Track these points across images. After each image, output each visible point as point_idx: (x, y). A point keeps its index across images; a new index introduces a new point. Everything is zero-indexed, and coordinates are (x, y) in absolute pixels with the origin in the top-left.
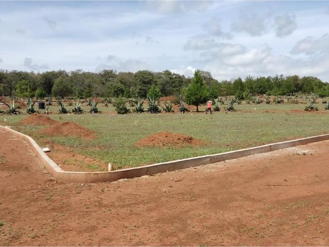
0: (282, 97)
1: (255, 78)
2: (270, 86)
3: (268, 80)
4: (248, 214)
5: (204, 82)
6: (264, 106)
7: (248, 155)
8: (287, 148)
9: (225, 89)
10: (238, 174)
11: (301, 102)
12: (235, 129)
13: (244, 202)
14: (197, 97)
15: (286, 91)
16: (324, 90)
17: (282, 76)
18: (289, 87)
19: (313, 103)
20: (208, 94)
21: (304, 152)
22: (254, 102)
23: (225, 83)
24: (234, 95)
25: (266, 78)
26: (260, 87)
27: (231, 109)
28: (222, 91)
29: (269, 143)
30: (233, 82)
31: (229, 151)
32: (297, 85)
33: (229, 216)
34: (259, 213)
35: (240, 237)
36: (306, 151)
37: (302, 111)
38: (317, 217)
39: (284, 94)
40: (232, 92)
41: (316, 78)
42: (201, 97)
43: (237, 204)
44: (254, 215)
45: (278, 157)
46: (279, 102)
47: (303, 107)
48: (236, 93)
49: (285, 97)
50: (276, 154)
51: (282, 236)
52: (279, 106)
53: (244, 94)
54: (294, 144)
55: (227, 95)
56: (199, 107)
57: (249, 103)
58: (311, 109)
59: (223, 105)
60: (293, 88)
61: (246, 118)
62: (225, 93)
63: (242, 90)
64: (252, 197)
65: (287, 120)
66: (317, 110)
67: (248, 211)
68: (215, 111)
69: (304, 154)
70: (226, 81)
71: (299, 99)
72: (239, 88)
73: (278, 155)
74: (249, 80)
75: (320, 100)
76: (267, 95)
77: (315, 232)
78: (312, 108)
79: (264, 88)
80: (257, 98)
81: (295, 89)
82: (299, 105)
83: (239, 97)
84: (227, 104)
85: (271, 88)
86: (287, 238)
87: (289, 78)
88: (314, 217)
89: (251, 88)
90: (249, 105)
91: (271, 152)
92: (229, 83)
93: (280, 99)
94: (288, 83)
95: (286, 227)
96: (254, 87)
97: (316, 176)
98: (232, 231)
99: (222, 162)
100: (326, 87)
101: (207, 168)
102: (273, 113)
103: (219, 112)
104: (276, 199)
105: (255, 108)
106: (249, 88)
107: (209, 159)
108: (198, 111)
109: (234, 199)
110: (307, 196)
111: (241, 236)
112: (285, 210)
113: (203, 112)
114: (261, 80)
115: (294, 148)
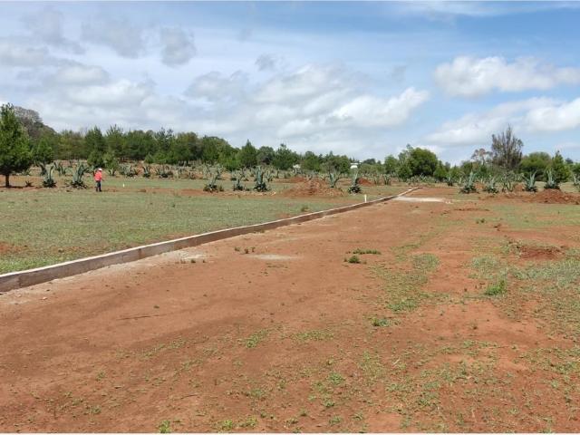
0: (170, 166)
1: (125, 132)
2: (152, 146)
3: (148, 136)
4: (78, 375)
5: (23, 129)
6: (139, 181)
7: (99, 268)
8: (167, 253)
9: (68, 147)
10: (73, 304)
11: (200, 176)
12: (82, 221)
13: (74, 354)
14: (7, 157)
15: (177, 158)
16: (234, 159)
17: (170, 131)
18: (182, 151)
19: (217, 178)
20: (30, 154)
21: (192, 257)
22: (122, 173)
23: (68, 135)
24: (86, 159)
25: (145, 131)
26: (135, 147)
27: (78, 184)
28: (62, 150)
29: (141, 244)
30: (84, 134)
31: (64, 261)
32: (194, 149)
33: (40, 385)
34: (100, 369)
35: (54, 421)
36: (196, 257)
37: (199, 191)
38: (195, 362)
39: (173, 163)
40: (83, 152)
41: (222, 140)
42: (15, 158)
43: (60, 359)
44: (89, 376)
45: (151, 268)
46: (165, 176)
47: (203, 184)
48: (91, 156)
49: (175, 167)
50: (148, 262)
51: (132, 404)
52: (166, 183)
53: (106, 158)
54: (178, 246)
55: (73, 157)
56: (11, 178)
57: (113, 175)
58: (212, 188)
59: (63, 177)
60: (188, 153)
61: (104, 201)
62: (69, 153)
63: (102, 150)
64: (92, 343)
65: (174, 206)
66: (222, 190)
67: (79, 370)
68: (45, 186)
69: (193, 262)
70: (71, 132)
71: (197, 173)
72: (96, 146)
73: (150, 265)
74: (115, 135)
75: (227, 175)
76: (146, 162)
77: (189, 387)
78: (215, 187)
79: (141, 149)
80: (129, 166)
81: (192, 155)
82: (197, 181)
83: (95, 162)
84: (72, 173)
85: (152, 150)
86: (140, 405)
87: (181, 136)
88: (191, 363)
89: (119, 148)
90: (112, 178)
91: (141, 260)
92: (77, 137)
93: (166, 171)
94: (180, 145)
95: (142, 388)
96: (123, 146)
97: (205, 295)
98: (41, 412)
99: (46, 284)
100: (236, 156)
101: (12, 296)
102: (154, 193)
103: (55, 189)
104: (135, 341)
105: (123, 183)
106: (113, 148)
107: (16, 280)
108: (8, 186)
109: (56, 350)
110: (186, 330)
111: (56, 418)
112: (147, 358)
113: (20, 187)
114: (135, 136)
115: (179, 251)
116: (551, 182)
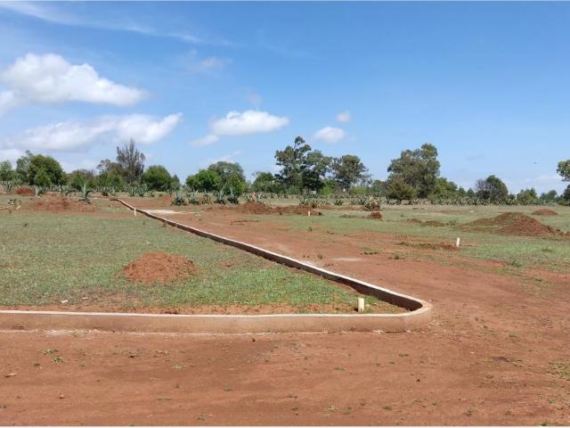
116: (232, 195)
